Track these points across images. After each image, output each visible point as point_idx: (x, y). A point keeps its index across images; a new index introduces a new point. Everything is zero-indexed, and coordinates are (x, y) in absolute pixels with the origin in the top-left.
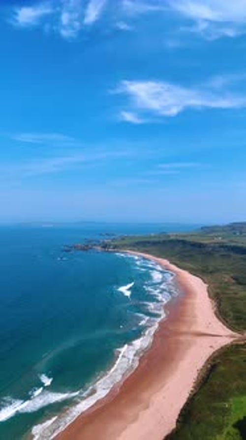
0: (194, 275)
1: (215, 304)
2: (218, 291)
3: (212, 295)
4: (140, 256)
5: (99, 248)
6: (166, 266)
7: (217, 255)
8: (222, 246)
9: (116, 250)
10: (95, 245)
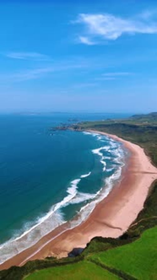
0: (135, 144)
1: (150, 158)
2: (150, 152)
3: (147, 154)
4: (99, 134)
5: (72, 129)
6: (116, 139)
7: (146, 132)
8: (149, 127)
9: (83, 130)
10: (68, 127)
